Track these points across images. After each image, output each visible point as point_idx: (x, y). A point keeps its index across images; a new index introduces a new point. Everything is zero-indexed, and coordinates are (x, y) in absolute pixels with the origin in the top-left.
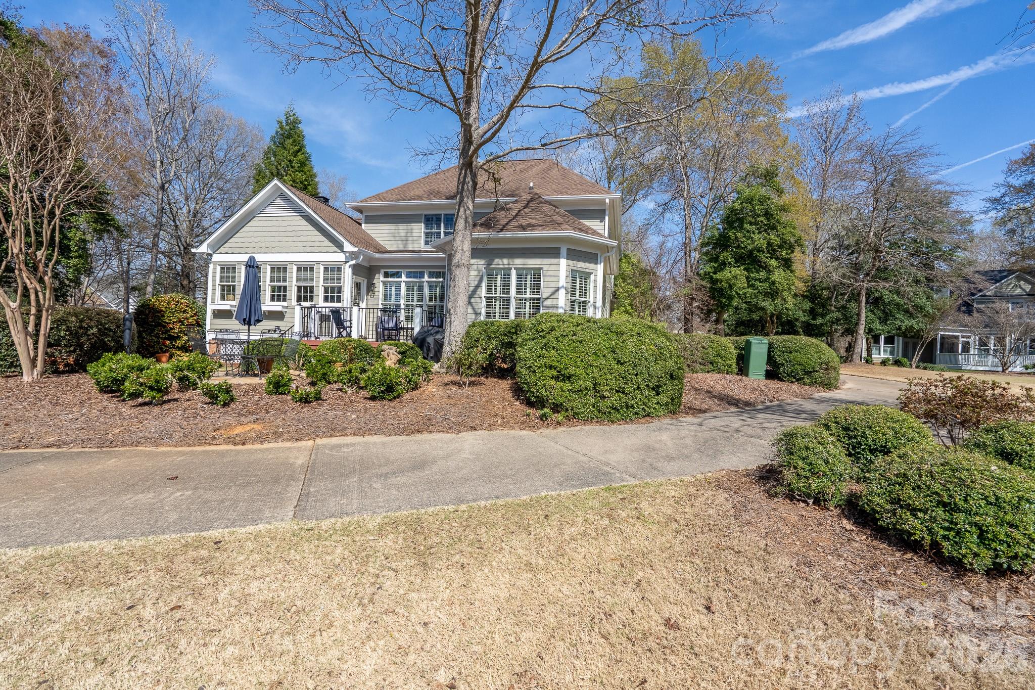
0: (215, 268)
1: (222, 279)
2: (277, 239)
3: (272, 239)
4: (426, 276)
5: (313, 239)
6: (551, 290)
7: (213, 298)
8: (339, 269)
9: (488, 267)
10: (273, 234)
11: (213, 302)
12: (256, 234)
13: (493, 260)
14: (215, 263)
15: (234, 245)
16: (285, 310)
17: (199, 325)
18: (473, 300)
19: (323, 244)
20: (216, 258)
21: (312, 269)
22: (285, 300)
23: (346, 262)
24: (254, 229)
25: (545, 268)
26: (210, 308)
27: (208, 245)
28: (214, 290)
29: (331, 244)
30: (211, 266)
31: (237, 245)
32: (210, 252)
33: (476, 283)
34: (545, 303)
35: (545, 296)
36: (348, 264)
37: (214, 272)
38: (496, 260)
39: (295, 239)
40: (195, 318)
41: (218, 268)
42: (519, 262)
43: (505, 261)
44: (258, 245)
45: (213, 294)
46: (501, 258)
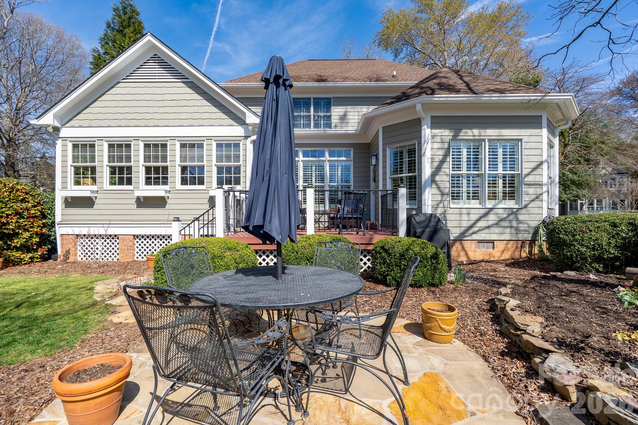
0: (65, 146)
1: (75, 159)
2: (151, 110)
3: (146, 110)
4: (327, 154)
5: (201, 110)
6: (533, 165)
7: (64, 183)
8: (237, 146)
9: (455, 138)
10: (147, 103)
11: (64, 188)
12: (122, 104)
13: (460, 130)
14: (65, 139)
15: (91, 117)
16: (168, 195)
17: (44, 216)
18: (437, 178)
19: (213, 116)
20: (65, 132)
21: (201, 146)
22: (165, 183)
23: (246, 137)
24: (118, 97)
25: (525, 139)
26: (59, 195)
27: (55, 116)
28: (64, 172)
29: (224, 116)
30: (59, 143)
31: (96, 116)
32: (57, 124)
33: (441, 157)
34: (526, 179)
35: (525, 172)
36: (249, 140)
37: (64, 150)
38: (464, 130)
39: (176, 109)
40: (39, 208)
41: (70, 146)
42: (492, 133)
43: (476, 132)
44: (125, 116)
45: (64, 177)
46: (471, 128)
